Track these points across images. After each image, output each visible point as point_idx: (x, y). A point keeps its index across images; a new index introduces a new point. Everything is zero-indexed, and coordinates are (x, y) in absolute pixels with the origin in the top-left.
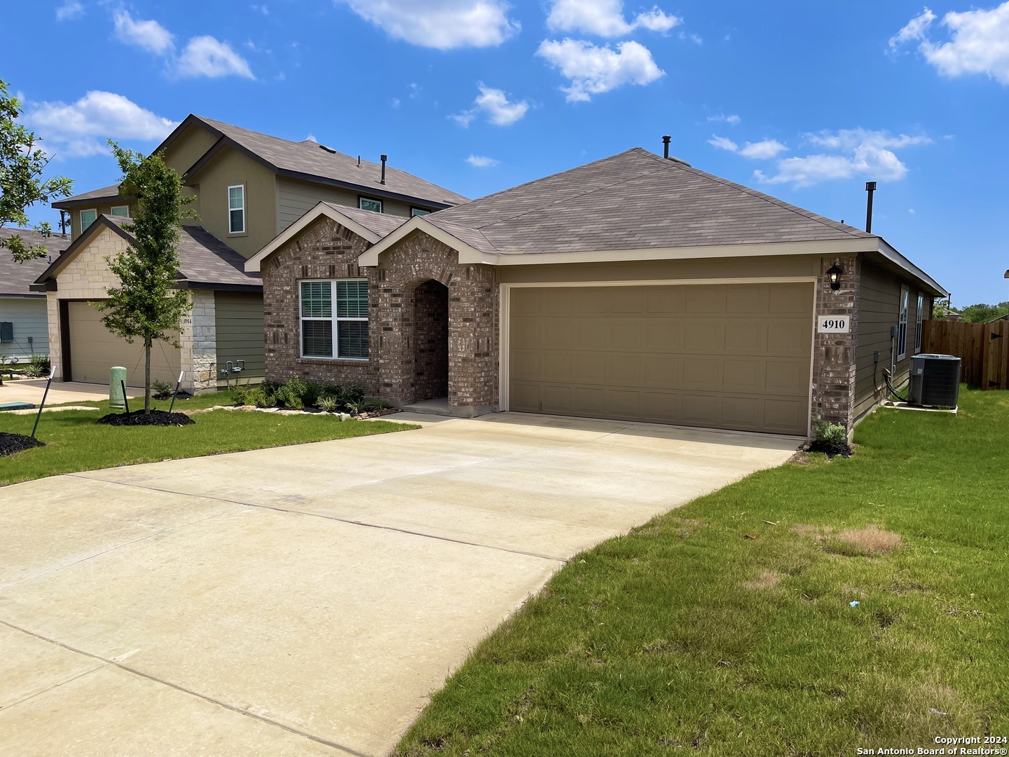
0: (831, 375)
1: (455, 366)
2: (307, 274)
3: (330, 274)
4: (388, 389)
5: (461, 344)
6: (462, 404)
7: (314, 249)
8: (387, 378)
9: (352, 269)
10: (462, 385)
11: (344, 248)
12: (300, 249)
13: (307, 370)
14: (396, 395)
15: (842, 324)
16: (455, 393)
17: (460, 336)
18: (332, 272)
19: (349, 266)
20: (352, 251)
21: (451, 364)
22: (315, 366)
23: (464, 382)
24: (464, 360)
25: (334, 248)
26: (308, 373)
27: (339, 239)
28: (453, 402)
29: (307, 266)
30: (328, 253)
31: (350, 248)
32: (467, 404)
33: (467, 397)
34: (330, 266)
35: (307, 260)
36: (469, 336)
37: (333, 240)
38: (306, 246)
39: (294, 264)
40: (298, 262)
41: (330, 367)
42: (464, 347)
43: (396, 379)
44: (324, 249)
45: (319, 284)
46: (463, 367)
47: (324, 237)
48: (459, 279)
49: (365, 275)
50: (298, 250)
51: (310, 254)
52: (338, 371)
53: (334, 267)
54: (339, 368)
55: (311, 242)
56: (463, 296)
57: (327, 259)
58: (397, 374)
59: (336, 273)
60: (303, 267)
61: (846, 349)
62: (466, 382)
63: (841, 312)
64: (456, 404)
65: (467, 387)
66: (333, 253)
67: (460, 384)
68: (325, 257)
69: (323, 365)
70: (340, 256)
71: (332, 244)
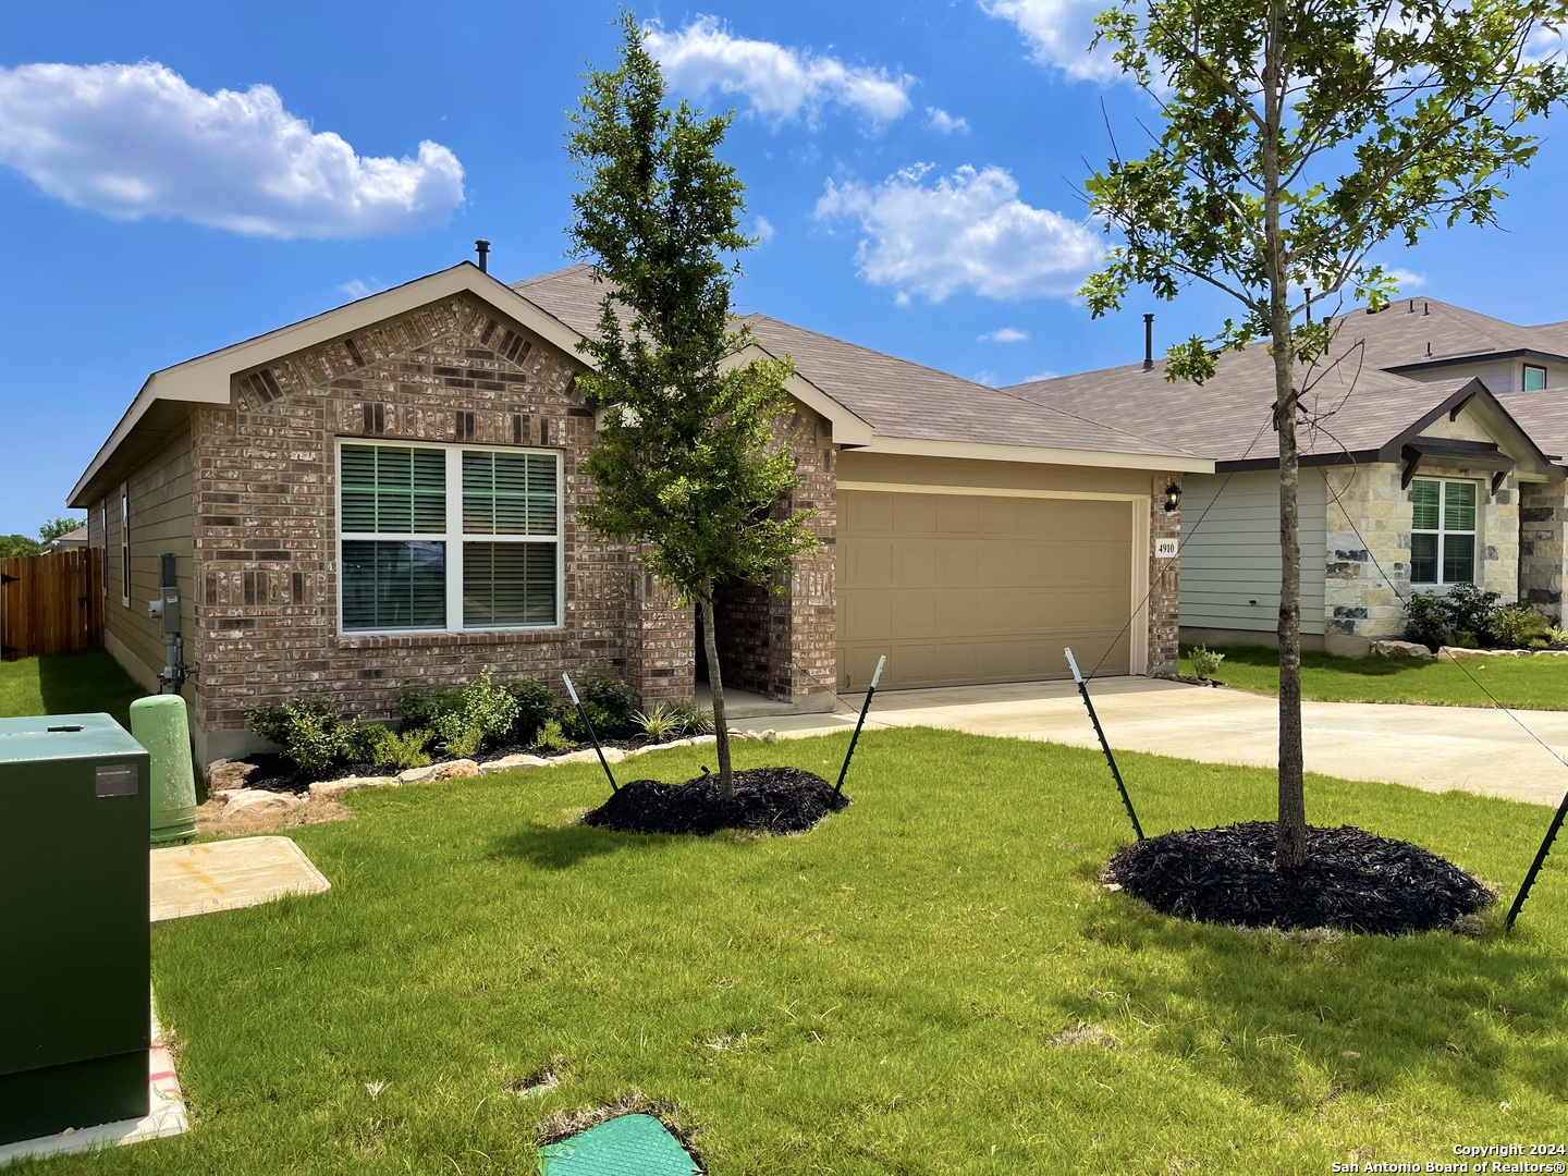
0: (1166, 603)
1: (804, 623)
2: (380, 425)
3: (459, 431)
4: (664, 682)
5: (816, 584)
6: (818, 689)
7: (406, 368)
8: (661, 658)
9: (527, 427)
10: (817, 655)
11: (503, 376)
12: (358, 360)
13: (375, 664)
14: (682, 692)
15: (1171, 548)
16: (804, 672)
17: (812, 570)
18: (466, 426)
19: (516, 420)
20: (528, 388)
21: (796, 620)
22: (403, 653)
23: (820, 650)
24: (821, 611)
25: (472, 374)
26: (378, 674)
27: (489, 356)
28: (800, 689)
29: (380, 408)
30: (451, 383)
31: (521, 379)
32: (826, 688)
33: (826, 676)
34: (460, 415)
35: (382, 393)
36: (827, 568)
37: (470, 354)
38: (378, 355)
39: (335, 395)
40: (348, 392)
41: (453, 652)
42: (819, 588)
43: (683, 659)
44: (440, 371)
45: (404, 453)
46: (817, 625)
47: (443, 343)
48: (811, 469)
49: (562, 442)
50: (349, 362)
51: (393, 378)
52: (478, 658)
53: (470, 417)
54: (486, 652)
55: (398, 350)
56: (818, 498)
57: (448, 398)
58: (684, 648)
59: (478, 433)
60: (367, 409)
61: (1176, 575)
62: (824, 649)
63: (1172, 535)
64: (806, 691)
65: (826, 658)
66: (469, 385)
67: (813, 655)
68: (442, 392)
69: (429, 648)
70: (491, 394)
71: (466, 363)
